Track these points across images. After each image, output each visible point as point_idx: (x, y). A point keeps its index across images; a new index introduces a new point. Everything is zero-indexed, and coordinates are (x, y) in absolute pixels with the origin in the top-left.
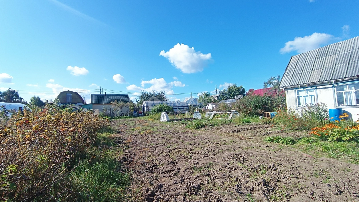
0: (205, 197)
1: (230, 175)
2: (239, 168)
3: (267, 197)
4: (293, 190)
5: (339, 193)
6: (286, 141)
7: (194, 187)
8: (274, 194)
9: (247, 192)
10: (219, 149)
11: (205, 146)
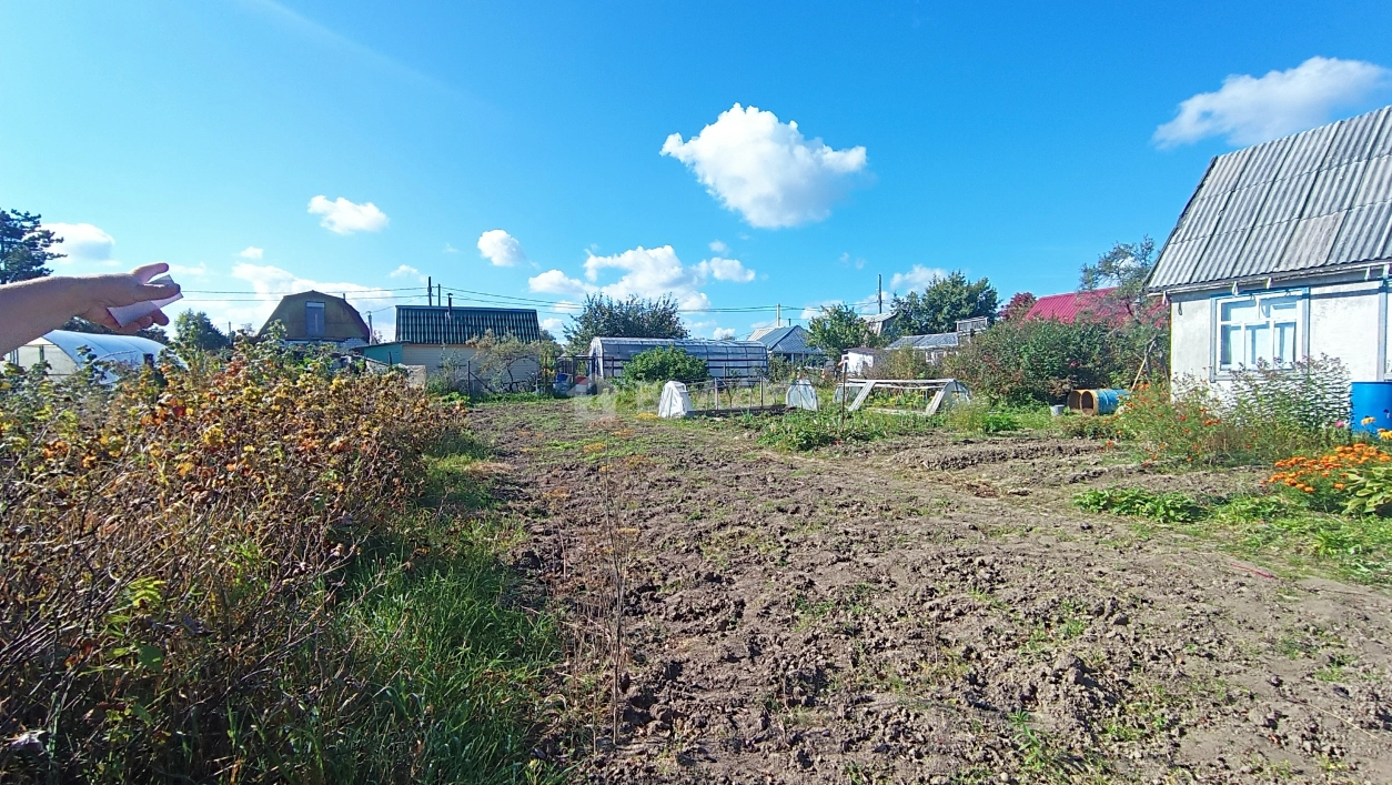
0: (845, 717)
1: (941, 636)
2: (975, 610)
3: (1089, 729)
4: (1194, 704)
5: (1381, 724)
6: (1166, 508)
7: (801, 677)
8: (1116, 715)
9: (1009, 705)
10: (892, 531)
11: (837, 517)
